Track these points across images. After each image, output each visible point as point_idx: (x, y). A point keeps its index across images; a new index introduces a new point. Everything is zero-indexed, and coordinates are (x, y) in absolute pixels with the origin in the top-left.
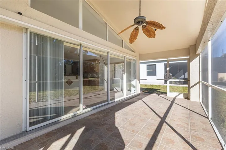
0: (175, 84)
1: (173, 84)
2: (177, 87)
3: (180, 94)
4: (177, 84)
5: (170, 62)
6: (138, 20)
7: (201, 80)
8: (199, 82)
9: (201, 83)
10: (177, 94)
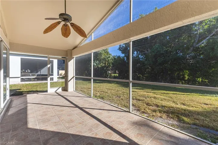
0: (34, 81)
1: (32, 81)
2: (39, 84)
3: (59, 88)
4: (36, 81)
5: (51, 59)
6: (68, 17)
7: (74, 75)
8: (73, 77)
9: (74, 78)
10: (57, 89)
